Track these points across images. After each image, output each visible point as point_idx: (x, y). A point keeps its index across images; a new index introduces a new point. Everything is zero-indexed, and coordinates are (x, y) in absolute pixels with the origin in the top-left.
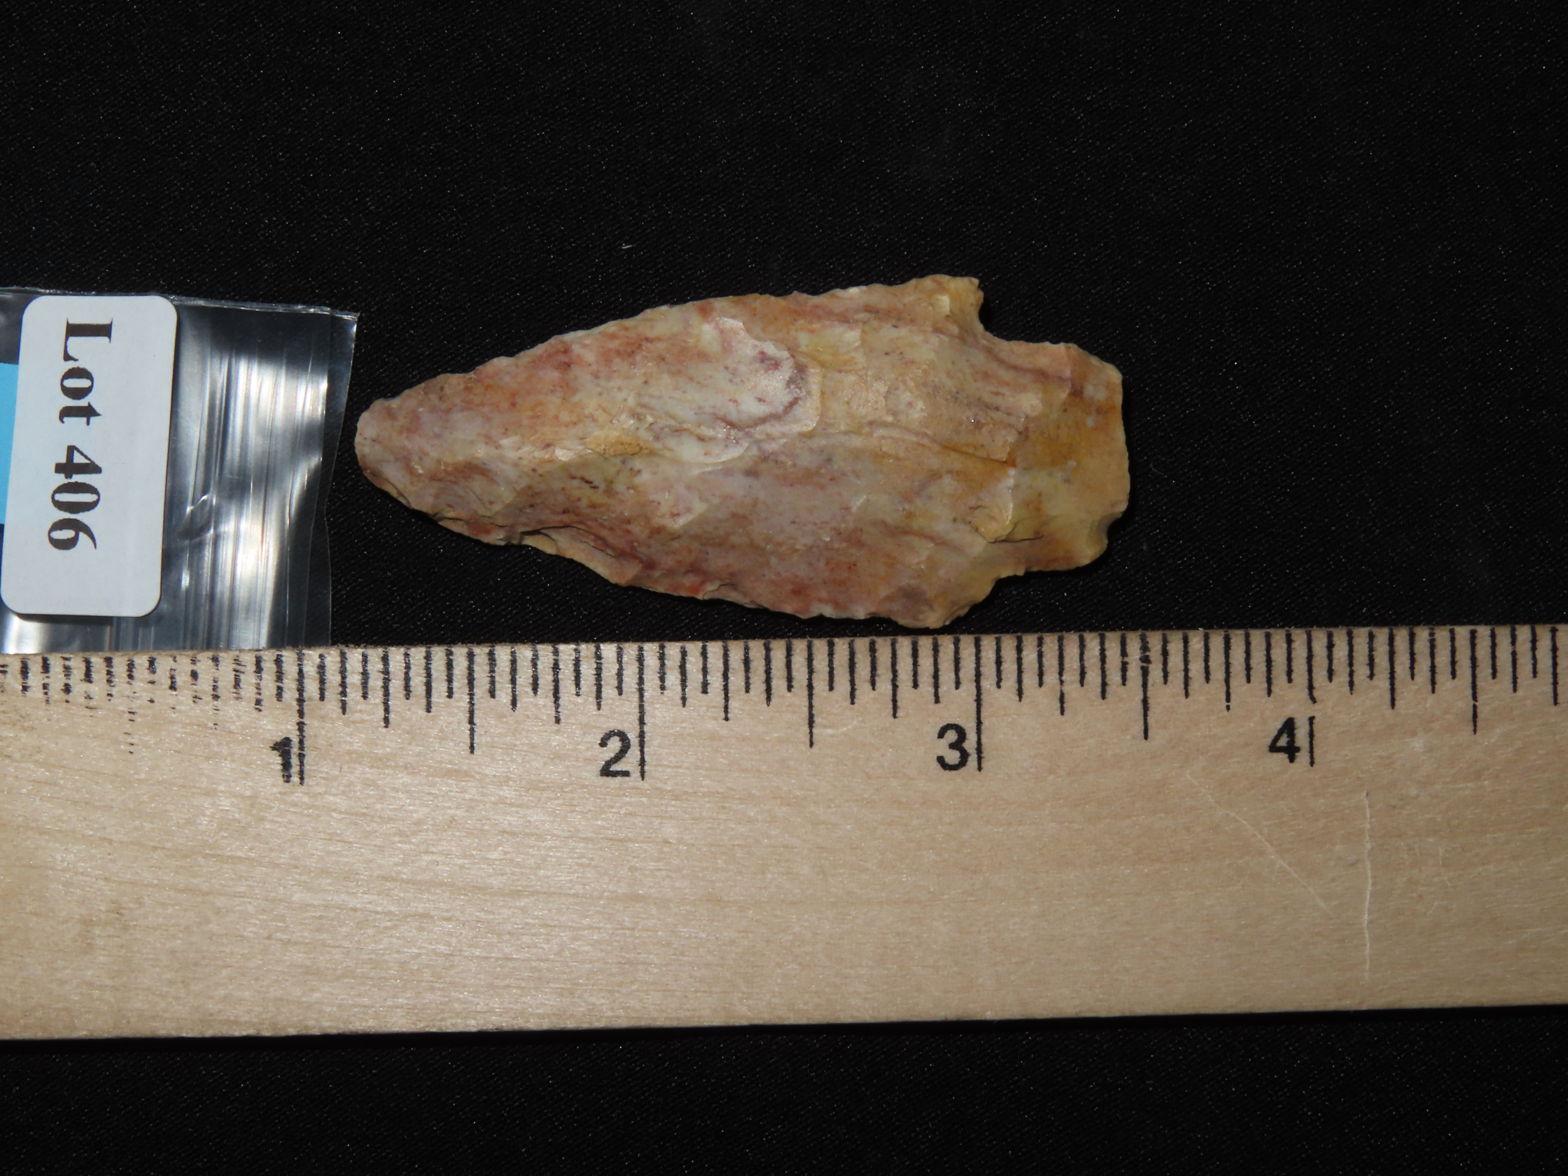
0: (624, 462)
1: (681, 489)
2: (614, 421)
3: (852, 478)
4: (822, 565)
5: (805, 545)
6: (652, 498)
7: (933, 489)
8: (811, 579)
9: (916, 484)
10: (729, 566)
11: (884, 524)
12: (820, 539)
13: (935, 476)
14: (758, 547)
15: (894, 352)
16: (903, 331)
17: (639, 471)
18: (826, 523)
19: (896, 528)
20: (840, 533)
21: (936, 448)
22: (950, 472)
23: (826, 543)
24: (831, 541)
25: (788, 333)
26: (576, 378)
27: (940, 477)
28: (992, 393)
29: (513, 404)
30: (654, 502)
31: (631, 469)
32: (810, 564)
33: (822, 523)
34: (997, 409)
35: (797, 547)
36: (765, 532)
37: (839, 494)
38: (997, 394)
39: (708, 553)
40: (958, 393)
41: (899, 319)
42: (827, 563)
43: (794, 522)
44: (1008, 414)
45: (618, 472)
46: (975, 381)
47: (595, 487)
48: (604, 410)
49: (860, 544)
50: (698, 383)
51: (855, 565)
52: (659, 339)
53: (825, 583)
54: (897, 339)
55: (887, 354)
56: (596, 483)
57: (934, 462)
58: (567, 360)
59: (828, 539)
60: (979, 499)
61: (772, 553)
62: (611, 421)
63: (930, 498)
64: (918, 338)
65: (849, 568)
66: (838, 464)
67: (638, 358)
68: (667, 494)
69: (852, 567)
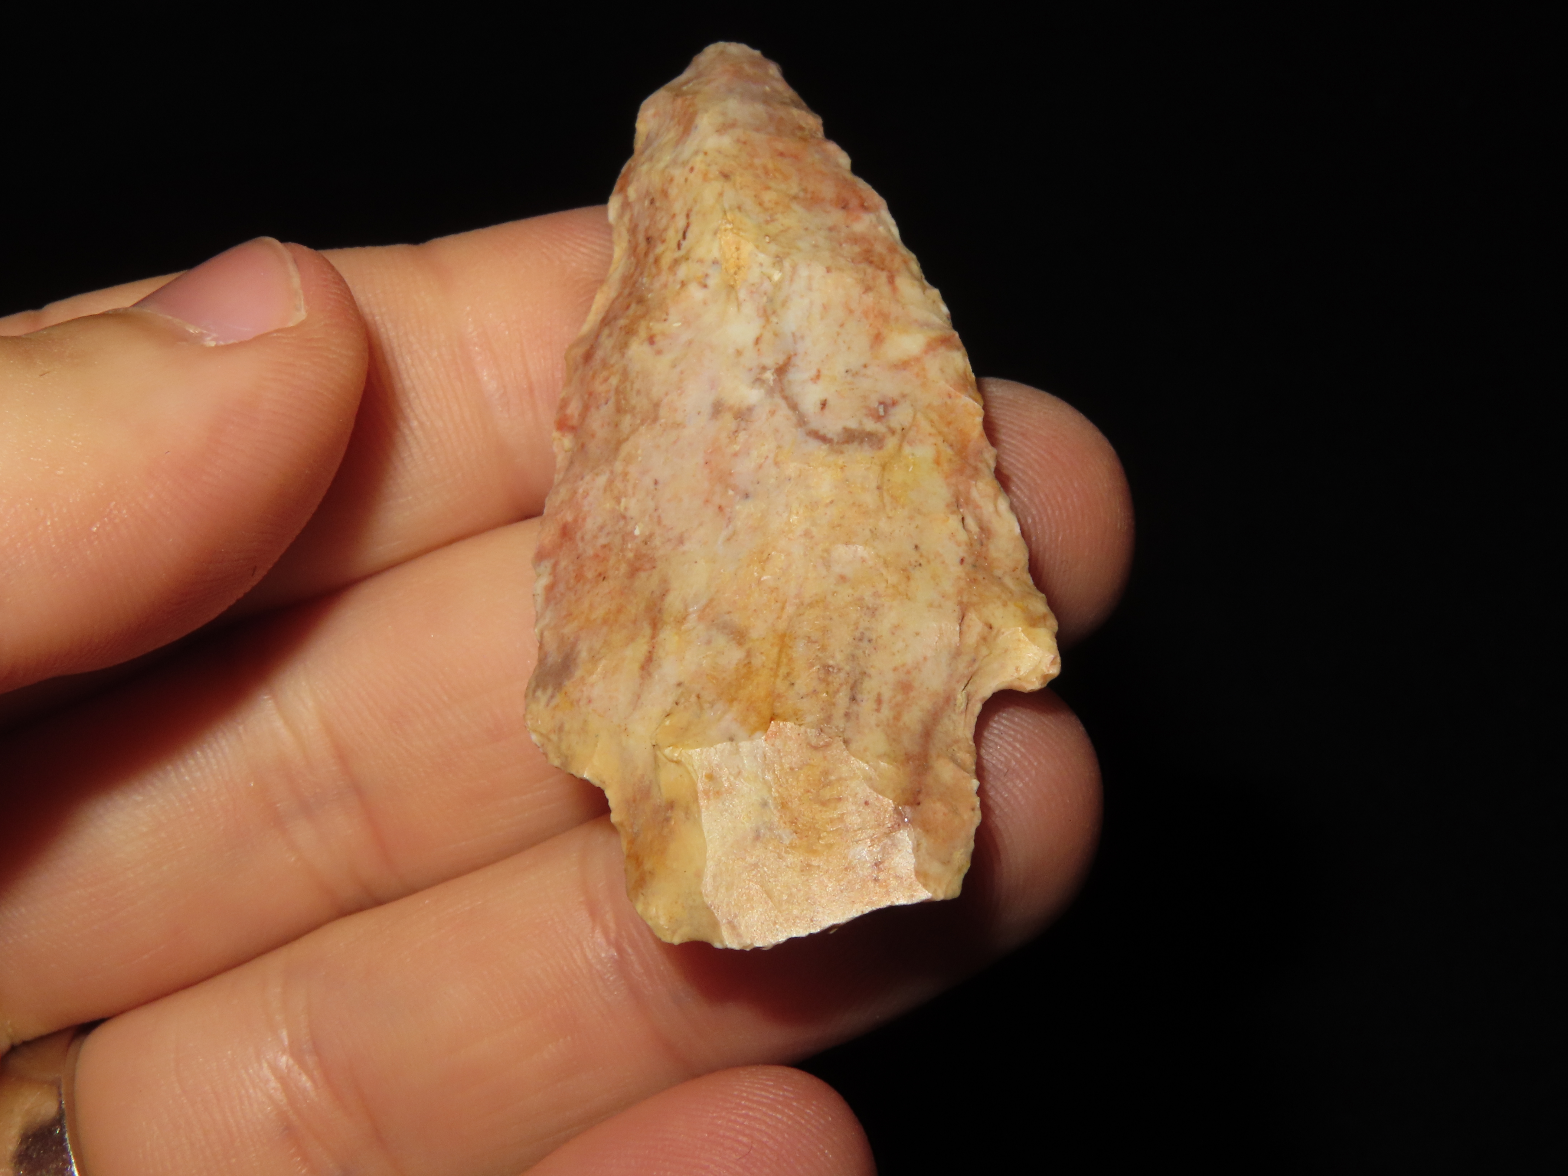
0: (715, 262)
1: (685, 337)
2: (767, 238)
3: (725, 533)
4: (602, 541)
5: (626, 509)
6: (673, 311)
7: (721, 641)
8: (583, 539)
9: (727, 617)
10: (593, 436)
11: (663, 595)
12: (636, 524)
13: (739, 636)
14: (617, 449)
15: (921, 556)
16: (956, 570)
17: (705, 286)
18: (659, 522)
19: (660, 611)
20: (646, 543)
21: (782, 626)
22: (749, 654)
23: (632, 532)
24: (635, 537)
25: (930, 434)
26: (827, 212)
27: (740, 644)
28: (879, 695)
29: (782, 154)
30: (667, 314)
31: (707, 276)
32: (601, 528)
33: (659, 517)
34: (853, 699)
35: (623, 500)
36: (639, 452)
37: (701, 524)
38: (879, 701)
39: (606, 403)
40: (870, 641)
41: (974, 566)
42: (604, 546)
43: (656, 483)
44: (847, 715)
45: (701, 261)
46: (895, 669)
47: (679, 246)
48: (782, 231)
49: (634, 571)
50: (838, 334)
51: (604, 578)
52: (895, 289)
53: (578, 558)
54: (943, 562)
55: (916, 547)
56: (684, 244)
57: (759, 629)
58: (851, 206)
59: (637, 532)
60: (712, 704)
61: (612, 472)
62: (767, 235)
63: (709, 642)
64: (948, 586)
65: (600, 575)
66: (744, 510)
67: (864, 266)
68: (679, 324)
69: (602, 577)
